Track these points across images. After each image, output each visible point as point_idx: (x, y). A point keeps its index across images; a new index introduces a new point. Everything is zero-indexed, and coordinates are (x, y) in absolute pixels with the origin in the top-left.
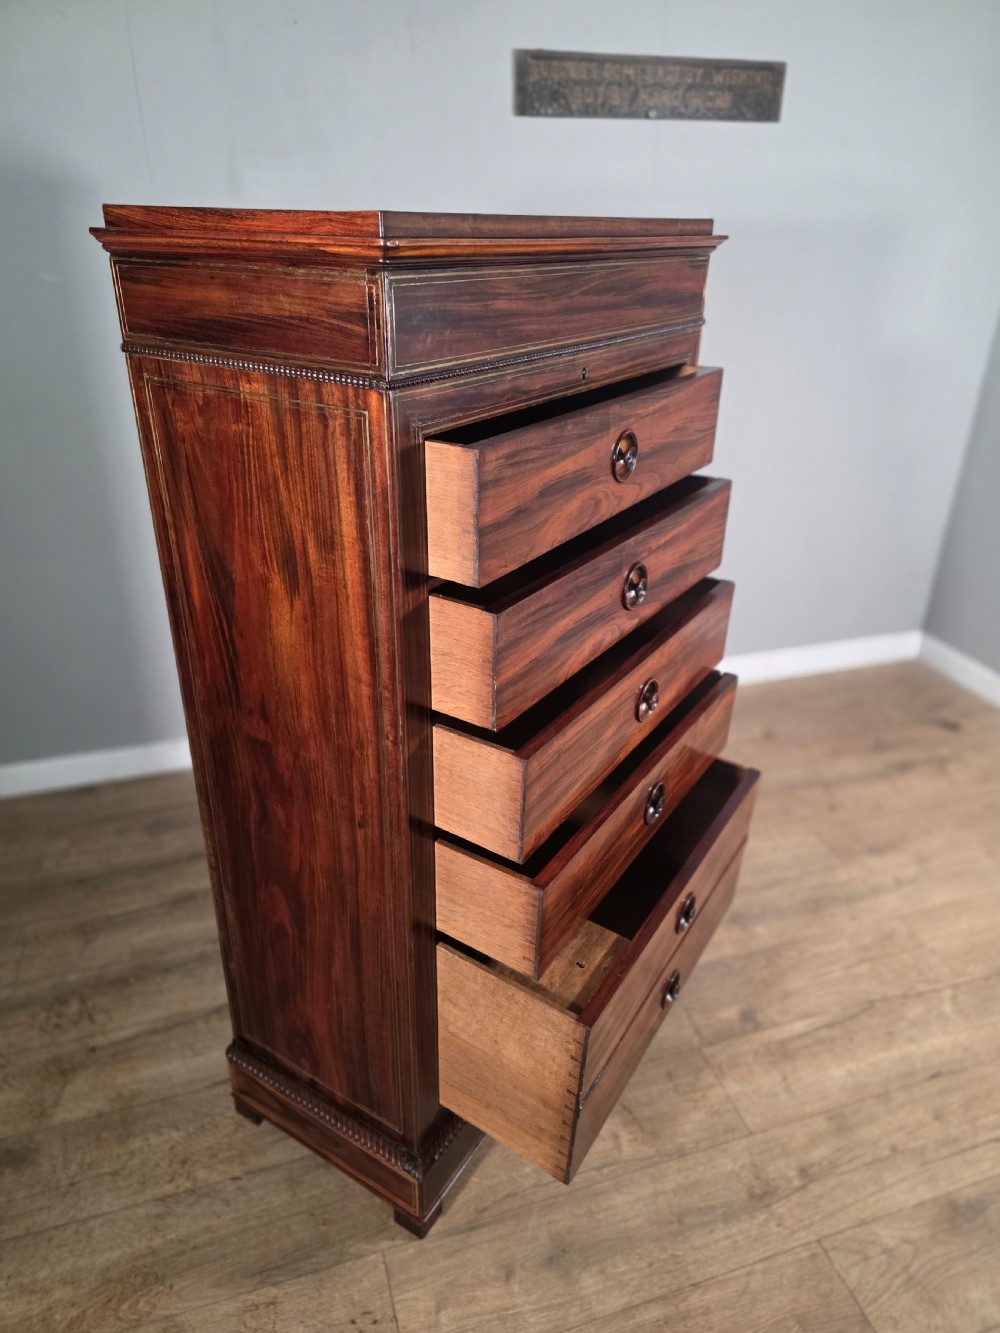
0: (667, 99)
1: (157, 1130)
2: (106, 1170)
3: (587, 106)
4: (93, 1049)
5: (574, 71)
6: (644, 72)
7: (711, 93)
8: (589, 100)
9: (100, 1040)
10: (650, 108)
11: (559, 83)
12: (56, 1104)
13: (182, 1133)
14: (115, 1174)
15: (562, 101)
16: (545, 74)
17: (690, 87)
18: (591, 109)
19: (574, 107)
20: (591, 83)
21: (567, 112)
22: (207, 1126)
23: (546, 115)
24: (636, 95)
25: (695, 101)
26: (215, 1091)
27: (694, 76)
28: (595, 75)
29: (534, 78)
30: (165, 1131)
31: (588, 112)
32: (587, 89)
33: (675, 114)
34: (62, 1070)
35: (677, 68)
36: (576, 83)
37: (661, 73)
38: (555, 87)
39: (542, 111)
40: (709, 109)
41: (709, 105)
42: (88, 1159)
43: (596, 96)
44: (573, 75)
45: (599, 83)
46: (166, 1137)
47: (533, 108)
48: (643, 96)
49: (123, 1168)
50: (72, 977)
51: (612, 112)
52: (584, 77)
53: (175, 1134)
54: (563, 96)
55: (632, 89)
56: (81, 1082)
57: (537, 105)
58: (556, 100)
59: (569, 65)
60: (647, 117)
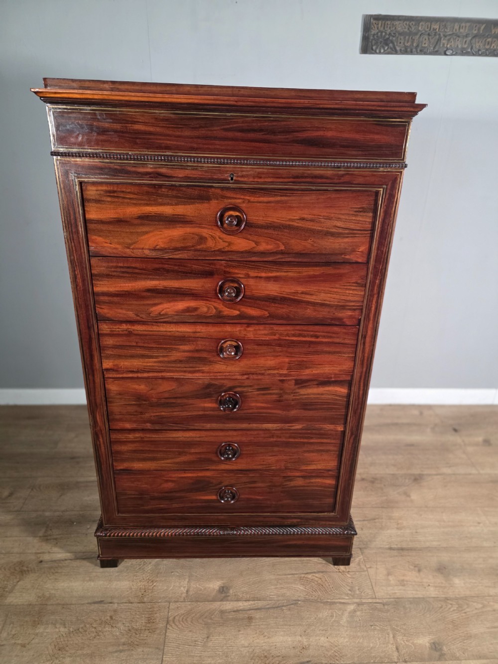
0: (459, 44)
1: (54, 624)
2: (20, 642)
3: (406, 48)
4: (41, 562)
5: (400, 27)
6: (445, 26)
7: (489, 40)
8: (408, 44)
9: (46, 557)
10: (447, 49)
11: (390, 34)
12: (11, 591)
13: (66, 630)
14: (23, 646)
15: (391, 45)
16: (382, 29)
17: (475, 36)
18: (409, 50)
19: (398, 49)
20: (410, 34)
21: (395, 52)
22: (80, 630)
23: (380, 53)
24: (439, 40)
25: (478, 45)
26: (93, 607)
27: (479, 29)
28: (413, 29)
29: (374, 31)
30: (58, 626)
31: (406, 51)
32: (407, 37)
33: (464, 52)
34: (21, 570)
35: (468, 24)
36: (400, 34)
37: (456, 26)
38: (387, 36)
39: (378, 51)
40: (487, 50)
41: (487, 47)
42: (13, 632)
43: (413, 41)
44: (399, 29)
45: (416, 34)
46: (57, 630)
47: (372, 49)
48: (443, 41)
49: (28, 644)
50: (47, 514)
51: (423, 52)
52: (406, 30)
53: (62, 629)
54: (392, 42)
55: (437, 37)
56: (28, 581)
57: (374, 48)
58: (387, 45)
59: (397, 23)
60: (445, 54)
